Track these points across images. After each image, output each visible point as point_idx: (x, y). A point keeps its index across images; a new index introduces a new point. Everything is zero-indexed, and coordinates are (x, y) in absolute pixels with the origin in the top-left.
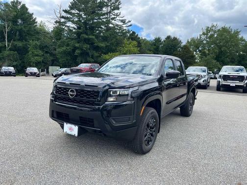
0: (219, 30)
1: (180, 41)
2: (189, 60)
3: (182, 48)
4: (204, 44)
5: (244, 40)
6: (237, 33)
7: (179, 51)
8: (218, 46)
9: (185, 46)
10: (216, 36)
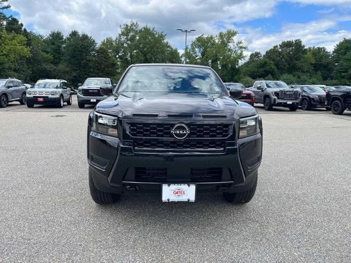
0: (141, 31)
1: (94, 41)
2: (109, 69)
3: (98, 52)
4: (125, 47)
5: (169, 47)
6: (162, 37)
7: (94, 56)
8: (141, 52)
9: (101, 49)
10: (138, 38)
